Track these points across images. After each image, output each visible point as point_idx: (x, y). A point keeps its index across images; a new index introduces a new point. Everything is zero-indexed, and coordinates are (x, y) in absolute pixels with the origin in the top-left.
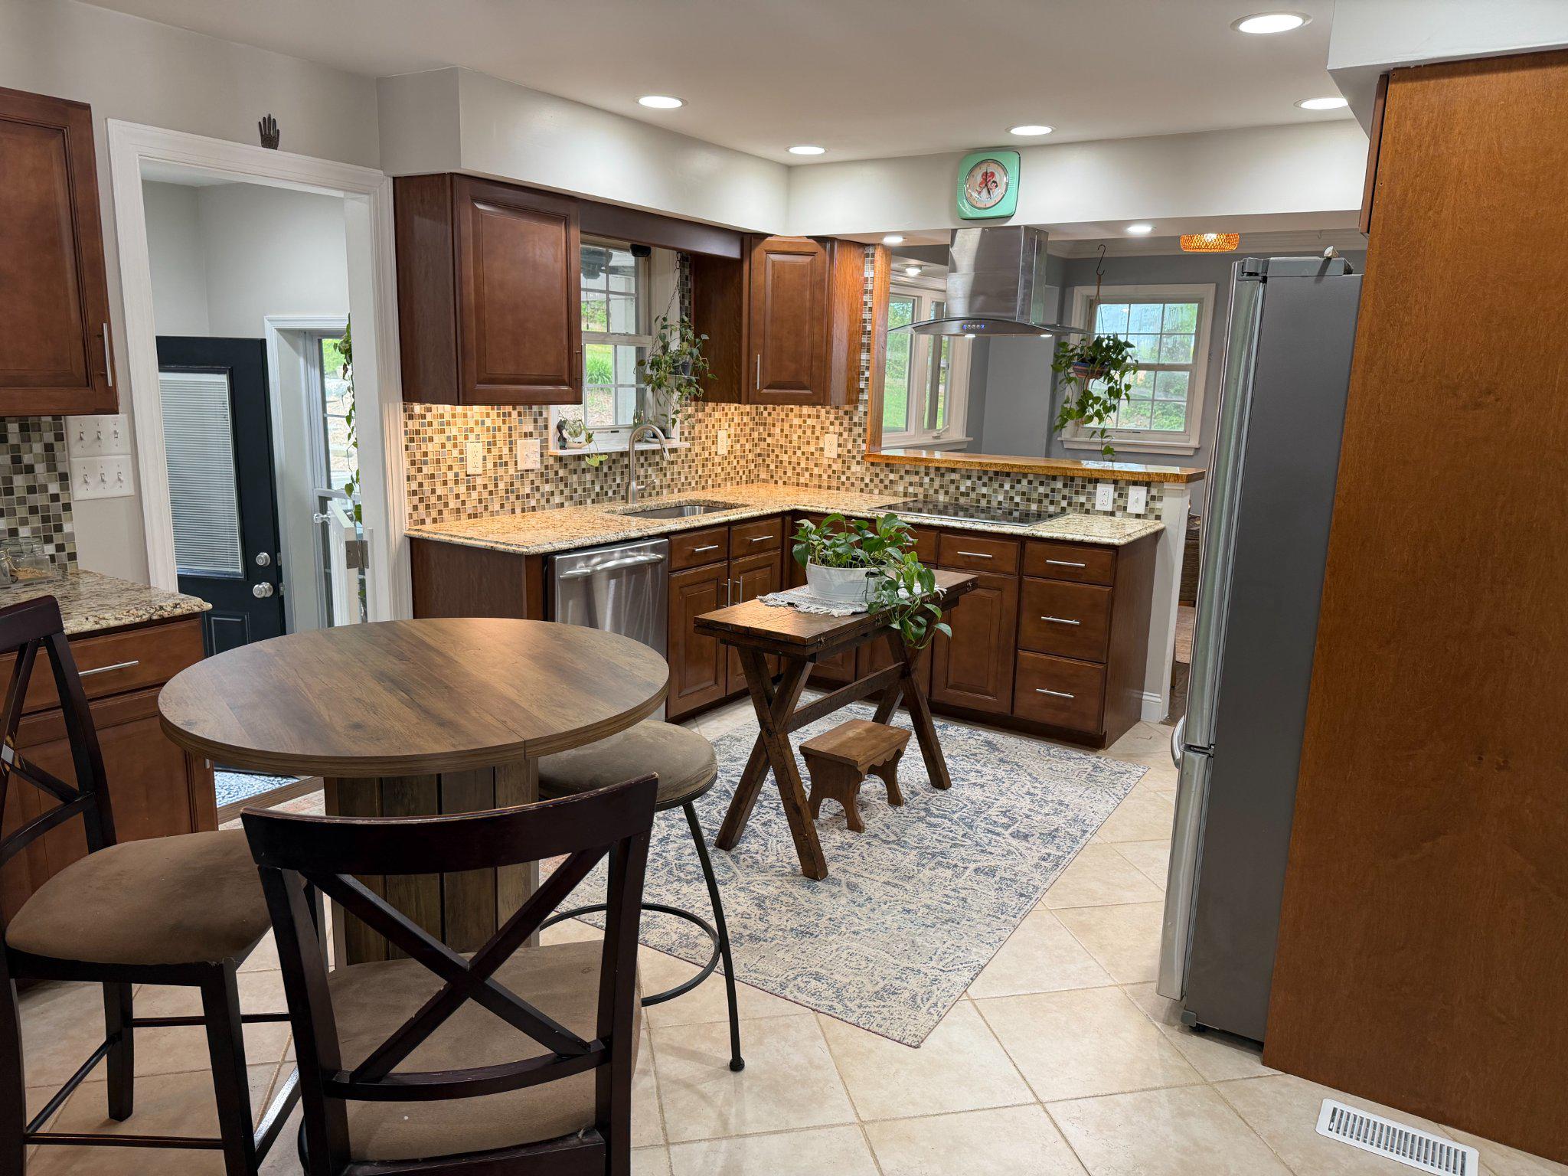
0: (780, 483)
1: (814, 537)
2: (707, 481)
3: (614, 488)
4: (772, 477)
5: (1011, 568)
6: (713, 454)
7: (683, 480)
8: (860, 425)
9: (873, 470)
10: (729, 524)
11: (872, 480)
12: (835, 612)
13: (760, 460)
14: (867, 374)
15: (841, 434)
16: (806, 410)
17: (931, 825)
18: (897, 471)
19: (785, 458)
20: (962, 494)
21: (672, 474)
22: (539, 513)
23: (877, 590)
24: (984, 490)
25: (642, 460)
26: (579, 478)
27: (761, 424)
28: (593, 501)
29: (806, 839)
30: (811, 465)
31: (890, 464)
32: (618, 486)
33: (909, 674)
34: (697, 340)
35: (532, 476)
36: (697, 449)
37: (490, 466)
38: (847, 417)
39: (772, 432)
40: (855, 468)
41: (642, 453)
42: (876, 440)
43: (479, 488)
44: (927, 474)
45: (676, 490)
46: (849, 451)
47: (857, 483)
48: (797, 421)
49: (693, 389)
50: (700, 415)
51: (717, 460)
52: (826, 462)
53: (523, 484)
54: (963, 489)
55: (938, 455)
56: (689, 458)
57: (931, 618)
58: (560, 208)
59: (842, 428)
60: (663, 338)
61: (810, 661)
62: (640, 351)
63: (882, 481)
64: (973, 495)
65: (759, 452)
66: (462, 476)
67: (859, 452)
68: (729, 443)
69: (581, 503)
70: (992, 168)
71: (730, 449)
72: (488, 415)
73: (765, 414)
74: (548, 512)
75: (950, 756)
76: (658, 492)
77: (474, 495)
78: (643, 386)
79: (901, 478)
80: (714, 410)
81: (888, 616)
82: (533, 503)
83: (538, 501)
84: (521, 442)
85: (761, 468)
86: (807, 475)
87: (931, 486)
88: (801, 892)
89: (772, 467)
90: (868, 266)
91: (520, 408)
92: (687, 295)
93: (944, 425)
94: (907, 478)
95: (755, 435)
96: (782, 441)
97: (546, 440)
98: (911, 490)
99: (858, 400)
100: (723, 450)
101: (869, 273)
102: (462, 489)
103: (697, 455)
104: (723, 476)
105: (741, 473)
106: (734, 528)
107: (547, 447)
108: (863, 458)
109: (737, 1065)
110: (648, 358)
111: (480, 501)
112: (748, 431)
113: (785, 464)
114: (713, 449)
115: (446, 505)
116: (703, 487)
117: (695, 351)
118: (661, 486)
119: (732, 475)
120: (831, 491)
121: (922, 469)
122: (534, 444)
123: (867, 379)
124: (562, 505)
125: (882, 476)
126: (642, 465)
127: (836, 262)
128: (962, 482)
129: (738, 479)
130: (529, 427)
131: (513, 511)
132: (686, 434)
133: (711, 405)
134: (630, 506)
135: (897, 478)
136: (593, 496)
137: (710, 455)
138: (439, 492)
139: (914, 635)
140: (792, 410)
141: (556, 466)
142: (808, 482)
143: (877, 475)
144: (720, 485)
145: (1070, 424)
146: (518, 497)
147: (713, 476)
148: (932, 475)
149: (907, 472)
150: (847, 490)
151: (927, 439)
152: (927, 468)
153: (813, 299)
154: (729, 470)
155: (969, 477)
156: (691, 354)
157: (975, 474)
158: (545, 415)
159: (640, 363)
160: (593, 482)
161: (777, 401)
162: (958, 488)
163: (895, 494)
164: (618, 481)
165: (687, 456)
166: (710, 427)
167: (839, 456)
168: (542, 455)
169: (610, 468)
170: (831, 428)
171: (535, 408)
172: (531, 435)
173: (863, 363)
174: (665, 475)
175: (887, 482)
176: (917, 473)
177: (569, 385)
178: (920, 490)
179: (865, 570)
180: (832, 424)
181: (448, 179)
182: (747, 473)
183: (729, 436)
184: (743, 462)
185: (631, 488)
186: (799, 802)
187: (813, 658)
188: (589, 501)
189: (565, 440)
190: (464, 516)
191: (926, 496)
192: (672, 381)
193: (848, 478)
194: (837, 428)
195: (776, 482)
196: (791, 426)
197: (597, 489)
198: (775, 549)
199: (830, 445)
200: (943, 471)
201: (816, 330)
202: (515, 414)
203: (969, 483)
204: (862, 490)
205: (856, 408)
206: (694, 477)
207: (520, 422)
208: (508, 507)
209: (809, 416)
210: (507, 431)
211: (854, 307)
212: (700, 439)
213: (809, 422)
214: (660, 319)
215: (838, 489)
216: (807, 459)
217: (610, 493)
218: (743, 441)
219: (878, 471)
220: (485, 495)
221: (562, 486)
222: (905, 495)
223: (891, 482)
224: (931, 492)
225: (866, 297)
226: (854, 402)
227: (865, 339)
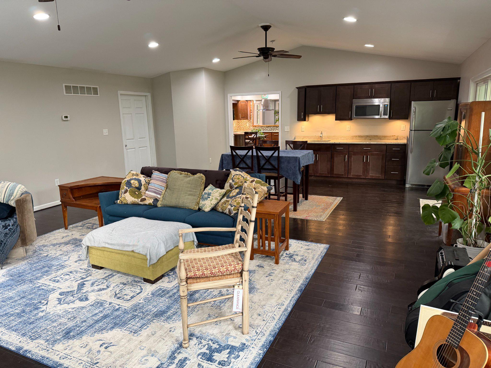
5: (270, 136)
14: (252, 116)
16: (244, 120)
38: (250, 121)
40: (251, 127)
46: (250, 125)
48: (243, 122)
68: (235, 125)
79: (257, 128)
86: (245, 129)
96: (241, 124)
101: (251, 104)
113: (242, 127)
127: (248, 103)
145: (277, 122)
153: (246, 108)
173: (251, 114)
180: (248, 122)
182: (237, 129)
199: (248, 125)
201: (246, 111)
203: (265, 128)
213: (245, 122)
215: (249, 130)
225: (251, 107)
226: (250, 119)
227: (251, 111)
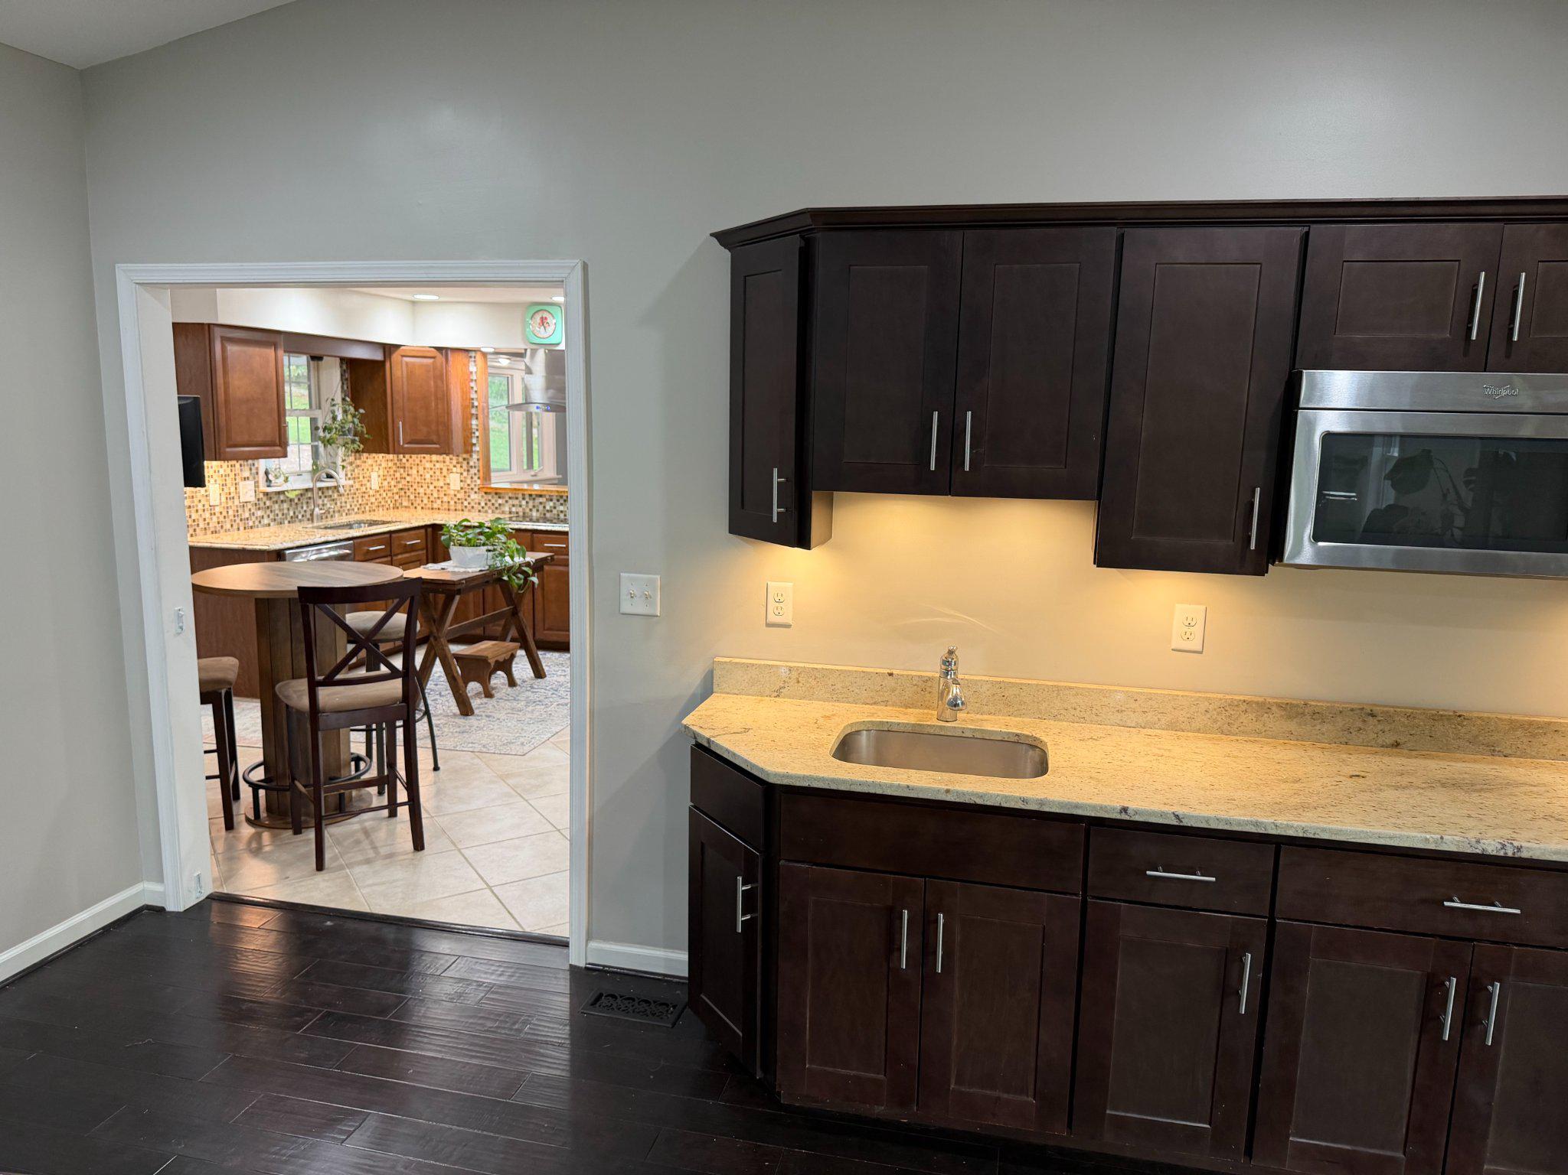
0: (419, 508)
1: (453, 531)
2: (365, 508)
3: (303, 513)
4: (412, 504)
6: (368, 489)
7: (349, 507)
8: (475, 467)
9: (486, 496)
10: (390, 533)
11: (486, 504)
12: (470, 570)
13: (402, 493)
14: (477, 434)
15: (461, 474)
16: (435, 457)
17: (533, 692)
18: (503, 498)
19: (421, 491)
20: (548, 511)
21: (341, 503)
22: (255, 529)
23: (493, 558)
24: (562, 508)
25: (320, 494)
26: (279, 506)
27: (401, 467)
28: (289, 522)
29: (460, 694)
30: (442, 495)
31: (498, 493)
32: (305, 511)
33: (517, 614)
34: (357, 413)
35: (249, 506)
36: (357, 486)
37: (224, 500)
38: (465, 462)
39: (410, 473)
40: (473, 496)
41: (320, 489)
42: (487, 477)
43: (218, 514)
44: (524, 499)
45: (344, 514)
46: (468, 485)
47: (476, 506)
48: (428, 465)
49: (355, 446)
50: (358, 462)
51: (371, 493)
52: (452, 493)
53: (244, 511)
54: (548, 508)
55: (536, 487)
56: (352, 491)
57: (526, 575)
58: (272, 338)
59: (462, 470)
60: (333, 412)
61: (457, 594)
62: (313, 421)
63: (493, 504)
64: (555, 512)
65: (401, 487)
66: (207, 507)
67: (475, 485)
68: (380, 481)
69: (281, 523)
70: (545, 315)
71: (380, 485)
72: (221, 466)
73: (404, 460)
74: (261, 529)
75: (546, 666)
76: (332, 516)
77: (215, 519)
78: (316, 443)
79: (507, 502)
80: (367, 458)
81: (500, 572)
82: (251, 524)
83: (254, 522)
84: (242, 484)
85: (403, 498)
86: (439, 502)
87: (527, 506)
88: (462, 721)
89: (412, 497)
90: (472, 364)
91: (240, 462)
92: (345, 382)
93: (539, 466)
94: (510, 502)
95: (398, 475)
96: (418, 479)
97: (258, 482)
98: (514, 509)
99: (472, 451)
100: (376, 486)
101: (471, 368)
102: (207, 515)
103: (357, 489)
104: (376, 504)
105: (389, 502)
106: (393, 535)
107: (258, 487)
108: (479, 489)
109: (436, 768)
110: (320, 424)
111: (218, 523)
112: (392, 473)
113: (422, 495)
114: (368, 485)
115: (198, 525)
116: (363, 512)
117: (356, 421)
118: (334, 512)
119: (383, 503)
120: (458, 512)
121: (520, 496)
122: (251, 484)
123: (477, 437)
124: (269, 525)
125: (493, 501)
126: (320, 497)
127: (450, 363)
128: (547, 503)
129: (388, 506)
130: (247, 474)
131: (238, 529)
132: (349, 476)
133: (365, 455)
134: (315, 524)
135: (504, 502)
136: (289, 519)
137: (366, 489)
138: (193, 518)
139: (517, 584)
140: (424, 457)
141: (265, 499)
142: (440, 507)
143: (490, 500)
144: (374, 510)
146: (241, 520)
147: (369, 505)
148: (527, 499)
149: (510, 498)
150: (469, 511)
151: (528, 477)
152: (523, 495)
153: (436, 386)
154: (380, 500)
155: (551, 500)
156: (353, 422)
157: (555, 498)
158: (256, 465)
159: (314, 428)
160: (288, 509)
161: (412, 452)
162: (544, 507)
163: (503, 512)
164: (305, 508)
165: (350, 490)
166: (365, 470)
167: (462, 488)
168: (255, 492)
169: (299, 499)
170: (454, 470)
171: (250, 462)
172: (248, 478)
173: (474, 427)
174: (336, 504)
175: (497, 505)
176: (517, 498)
177: (280, 446)
178: (520, 510)
179: (485, 548)
180: (455, 466)
181: (207, 328)
182: (393, 502)
183: (379, 476)
184: (390, 494)
185: (315, 513)
186: (455, 675)
187: (459, 592)
188: (286, 522)
189: (270, 481)
190: (209, 532)
191: (524, 513)
192: (341, 441)
193: (469, 503)
194: (459, 470)
195: (416, 508)
196: (424, 469)
197: (291, 514)
198: (422, 549)
199: (455, 481)
200: (534, 496)
201: (440, 406)
202: (238, 465)
203: (551, 504)
204: (479, 511)
205: (471, 456)
206: (356, 505)
207: (241, 470)
208: (235, 527)
209: (437, 462)
210: (234, 476)
211: (465, 390)
212: (359, 478)
213: (438, 465)
214: (330, 400)
215: (462, 510)
216: (438, 491)
217: (300, 517)
218: (389, 479)
219: (490, 498)
220: (221, 519)
221: (268, 512)
222: (510, 513)
223: (500, 505)
224: (527, 510)
225: (473, 384)
226: (469, 452)
227: (474, 411)
